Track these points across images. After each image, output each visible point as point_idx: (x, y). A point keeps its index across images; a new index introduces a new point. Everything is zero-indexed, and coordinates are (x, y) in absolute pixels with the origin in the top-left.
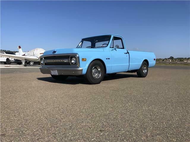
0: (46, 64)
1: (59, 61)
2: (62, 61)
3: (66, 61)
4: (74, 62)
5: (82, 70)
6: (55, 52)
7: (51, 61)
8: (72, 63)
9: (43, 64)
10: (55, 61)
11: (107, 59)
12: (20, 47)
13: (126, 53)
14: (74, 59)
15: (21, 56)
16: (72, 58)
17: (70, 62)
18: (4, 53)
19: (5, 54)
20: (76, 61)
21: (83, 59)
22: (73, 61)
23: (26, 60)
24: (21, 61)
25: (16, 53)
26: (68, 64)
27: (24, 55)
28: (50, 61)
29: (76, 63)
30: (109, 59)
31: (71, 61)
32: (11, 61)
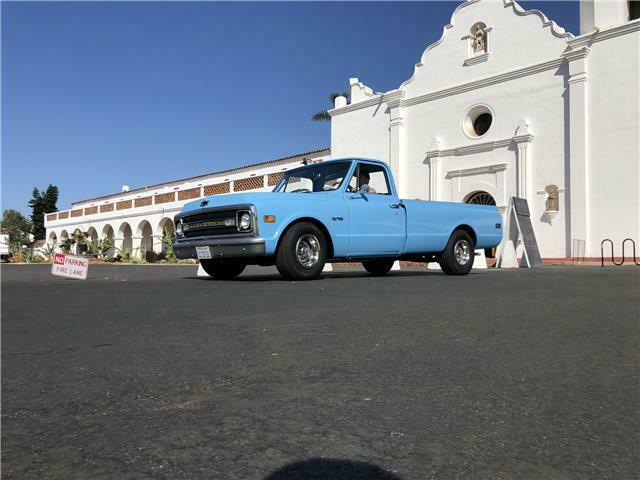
1: (214, 224)
2: (219, 223)
3: (228, 223)
4: (246, 226)
5: (263, 243)
6: (205, 203)
8: (242, 229)
9: (181, 235)
10: (205, 225)
11: (334, 219)
13: (397, 207)
14: (245, 217)
16: (241, 215)
17: (237, 225)
20: (250, 221)
21: (267, 217)
22: (243, 223)
26: (233, 230)
28: (195, 226)
29: (249, 228)
30: (341, 219)
31: (240, 221)
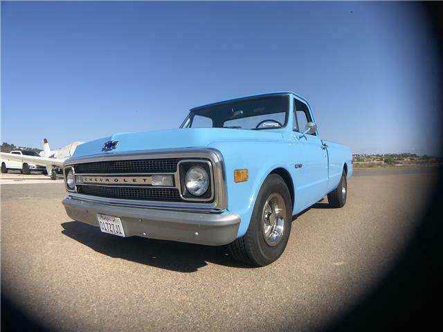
0: (82, 189)
1: (130, 180)
2: (140, 181)
3: (159, 181)
4: (197, 189)
5: (237, 224)
6: (111, 145)
7: (99, 181)
8: (189, 194)
9: (74, 188)
10: (112, 180)
12: (46, 141)
14: (197, 172)
15: (47, 159)
16: (186, 168)
17: (178, 186)
18: (19, 153)
19: (22, 155)
20: (209, 181)
22: (191, 184)
23: (54, 166)
24: (45, 167)
25: (41, 154)
27: (52, 156)
28: (94, 181)
29: (207, 194)
31: (184, 180)
32: (30, 168)
